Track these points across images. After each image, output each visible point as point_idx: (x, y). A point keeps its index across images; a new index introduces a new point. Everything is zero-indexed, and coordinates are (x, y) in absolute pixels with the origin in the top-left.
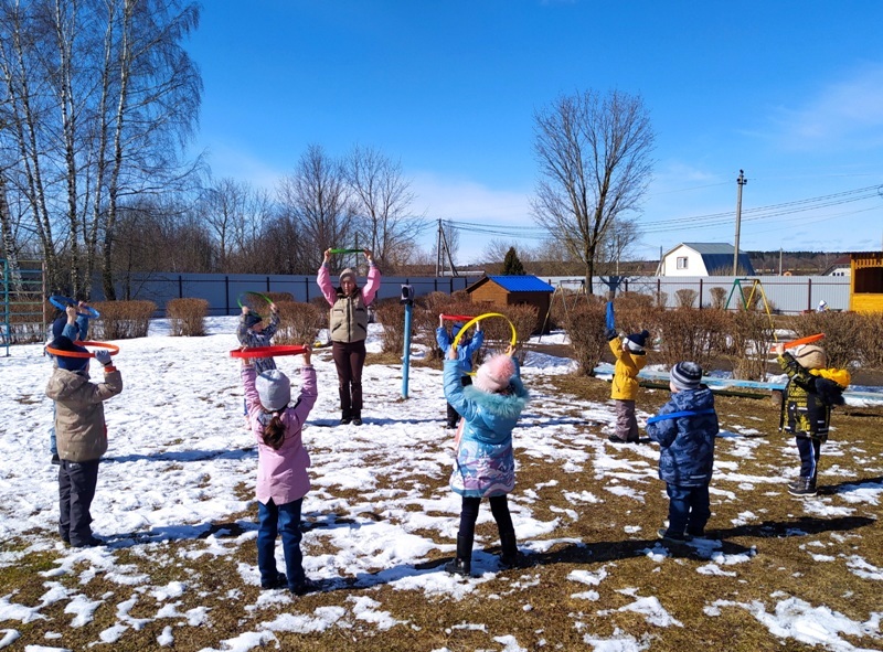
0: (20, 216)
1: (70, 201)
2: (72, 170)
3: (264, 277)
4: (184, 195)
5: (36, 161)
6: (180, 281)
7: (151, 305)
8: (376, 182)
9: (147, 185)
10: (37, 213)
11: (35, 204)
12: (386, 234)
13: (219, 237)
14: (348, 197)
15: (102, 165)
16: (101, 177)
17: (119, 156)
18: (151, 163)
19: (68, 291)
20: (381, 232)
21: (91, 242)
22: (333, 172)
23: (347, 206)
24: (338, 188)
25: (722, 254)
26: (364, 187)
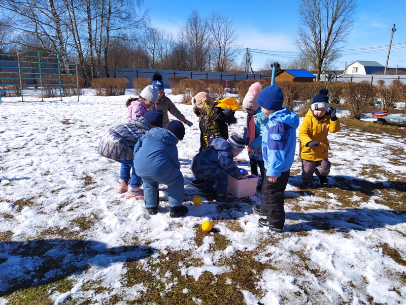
0: (67, 38)
1: (89, 33)
2: (89, 17)
3: (173, 71)
4: (139, 30)
5: (74, 14)
6: (137, 72)
7: (126, 81)
8: (221, 29)
9: (122, 25)
10: (75, 38)
11: (74, 34)
12: (225, 53)
13: (152, 55)
14: (209, 36)
15: (102, 16)
16: (102, 21)
17: (110, 11)
18: (124, 15)
19: (89, 74)
20: (223, 53)
21: (99, 52)
22: (203, 24)
23: (208, 40)
24: (204, 32)
25: (374, 67)
26: (216, 31)
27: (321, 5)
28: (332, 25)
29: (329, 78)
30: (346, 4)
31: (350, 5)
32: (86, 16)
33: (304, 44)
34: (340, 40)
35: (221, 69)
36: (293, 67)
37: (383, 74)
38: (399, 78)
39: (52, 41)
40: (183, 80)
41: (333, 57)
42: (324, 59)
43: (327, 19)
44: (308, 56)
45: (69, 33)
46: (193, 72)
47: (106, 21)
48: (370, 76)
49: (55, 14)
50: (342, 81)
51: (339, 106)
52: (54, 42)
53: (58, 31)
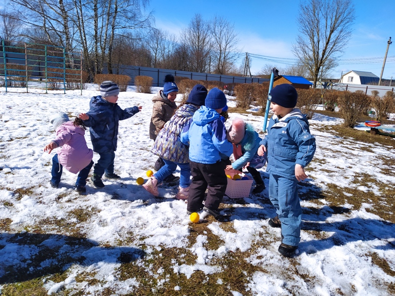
0: (74, 34)
1: (95, 30)
2: (96, 15)
3: (174, 71)
4: (143, 30)
5: (81, 11)
6: (139, 70)
7: (129, 78)
8: (223, 33)
9: (128, 24)
10: (81, 34)
11: (80, 30)
12: (225, 57)
13: (154, 54)
14: (211, 39)
15: (109, 14)
16: (108, 19)
17: (116, 10)
18: (130, 15)
19: (93, 70)
20: (223, 56)
21: (103, 49)
22: (205, 27)
23: (209, 43)
24: (206, 35)
25: (369, 77)
26: (217, 35)
27: (320, 15)
28: (330, 34)
29: (325, 86)
30: (345, 15)
31: (348, 17)
32: (93, 13)
33: (302, 52)
34: (337, 49)
35: (220, 71)
36: (290, 73)
37: (378, 85)
38: (393, 90)
39: (59, 35)
40: (184, 80)
41: (330, 65)
42: (321, 67)
43: (325, 28)
44: (305, 63)
45: (76, 29)
46: (194, 73)
47: (112, 19)
48: (365, 86)
49: (63, 10)
50: (337, 89)
51: (333, 114)
52: (60, 37)
53: (66, 27)
